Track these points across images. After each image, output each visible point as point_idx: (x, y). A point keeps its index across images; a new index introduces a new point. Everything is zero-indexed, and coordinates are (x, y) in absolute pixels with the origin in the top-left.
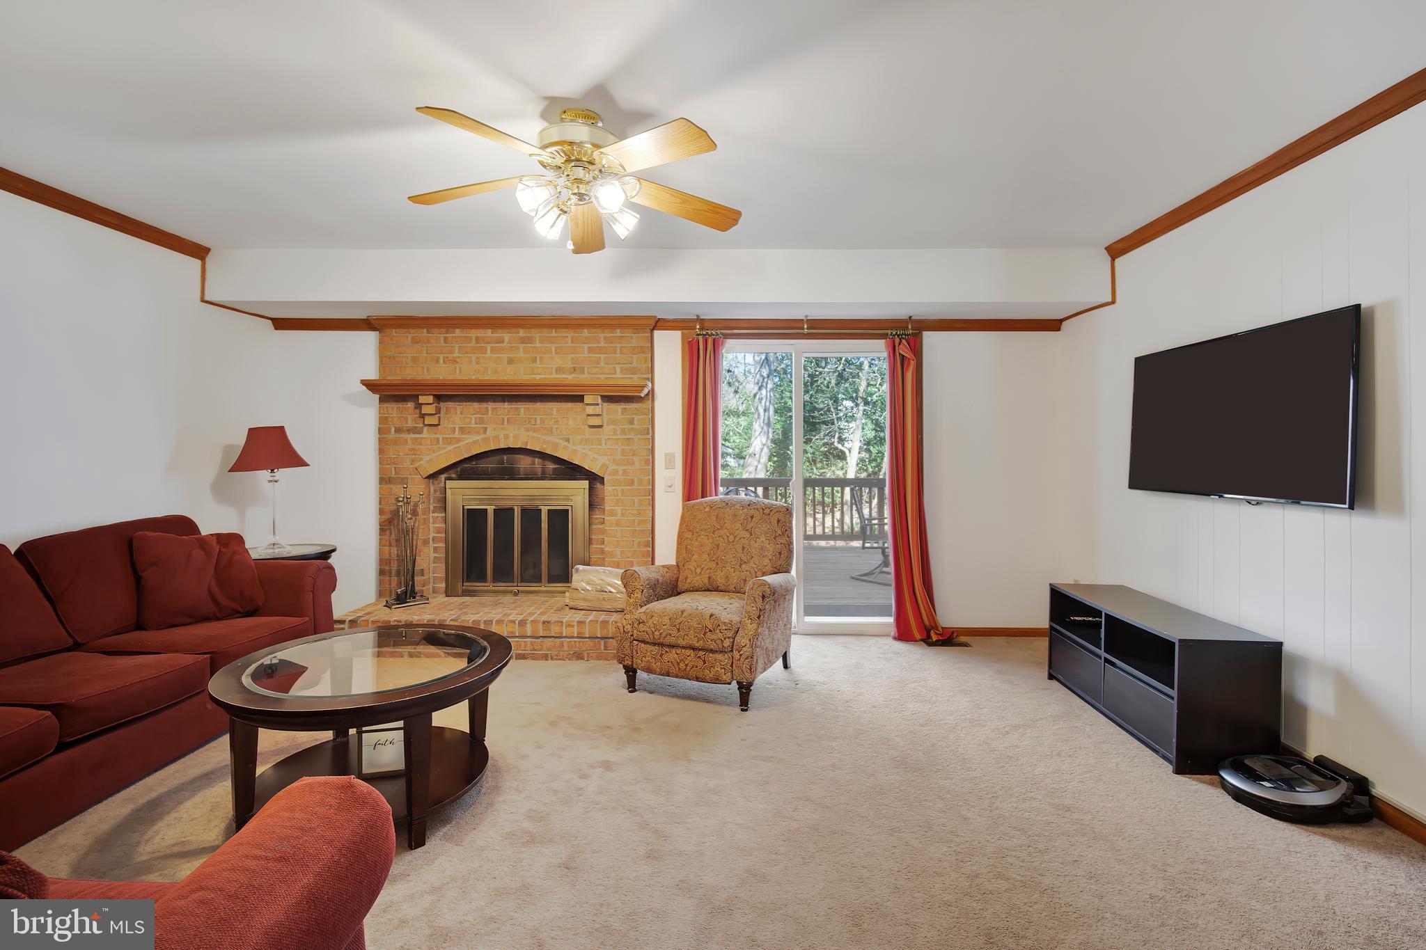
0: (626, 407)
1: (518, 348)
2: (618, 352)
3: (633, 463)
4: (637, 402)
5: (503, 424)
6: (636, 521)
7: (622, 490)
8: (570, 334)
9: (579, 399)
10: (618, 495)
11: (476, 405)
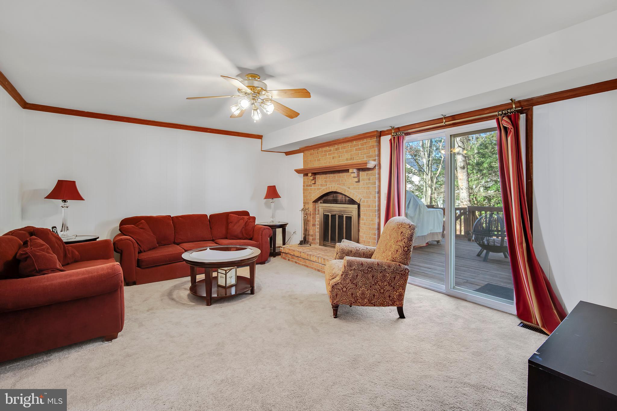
0: (368, 173)
1: (335, 152)
2: (365, 149)
3: (370, 198)
4: (371, 170)
5: (331, 182)
6: (371, 224)
7: (366, 209)
8: (349, 144)
9: (347, 171)
10: (365, 212)
11: (324, 176)
